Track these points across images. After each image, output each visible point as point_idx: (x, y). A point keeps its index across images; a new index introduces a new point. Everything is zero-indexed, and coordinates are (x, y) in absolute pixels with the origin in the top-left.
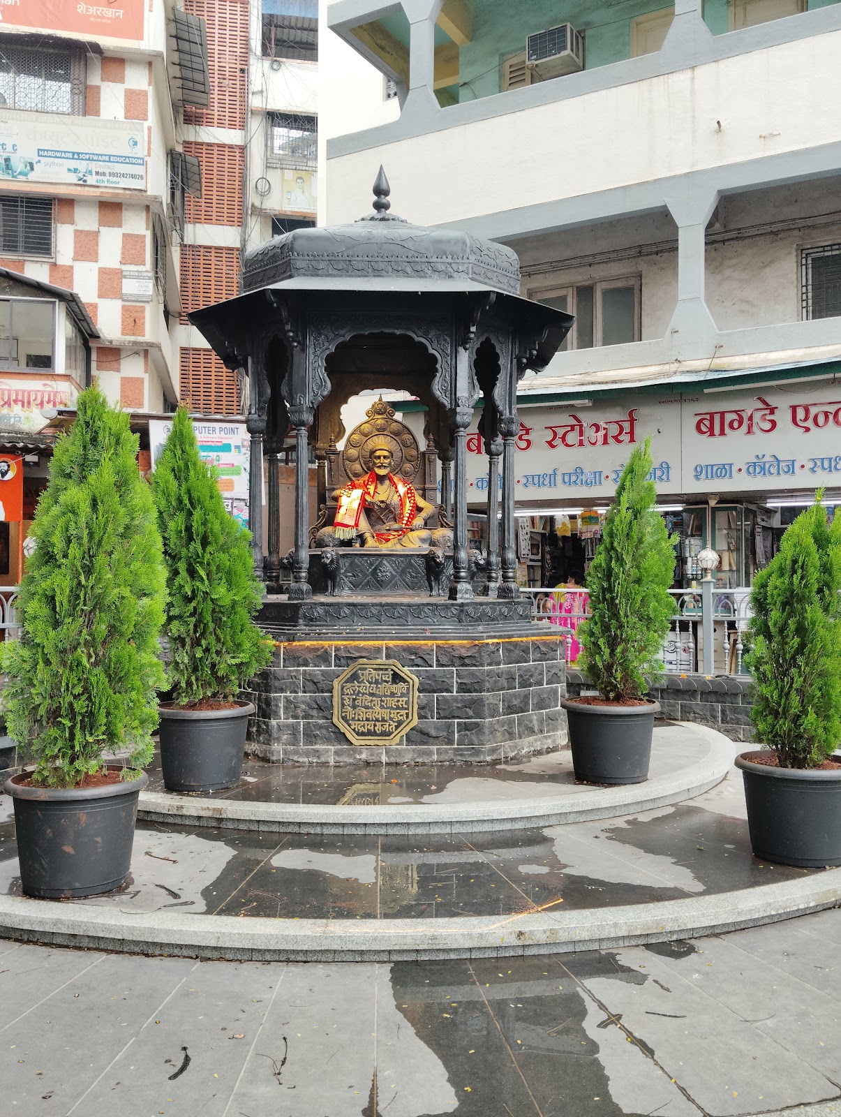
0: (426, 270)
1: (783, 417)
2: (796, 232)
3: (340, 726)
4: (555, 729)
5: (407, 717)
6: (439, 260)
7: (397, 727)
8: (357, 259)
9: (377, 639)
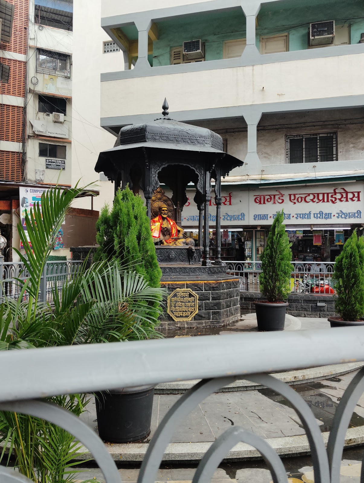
0: (196, 142)
1: (286, 198)
2: (284, 129)
3: (170, 314)
4: (237, 314)
5: (194, 310)
6: (200, 139)
7: (191, 314)
8: (170, 136)
9: (184, 281)
